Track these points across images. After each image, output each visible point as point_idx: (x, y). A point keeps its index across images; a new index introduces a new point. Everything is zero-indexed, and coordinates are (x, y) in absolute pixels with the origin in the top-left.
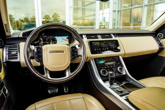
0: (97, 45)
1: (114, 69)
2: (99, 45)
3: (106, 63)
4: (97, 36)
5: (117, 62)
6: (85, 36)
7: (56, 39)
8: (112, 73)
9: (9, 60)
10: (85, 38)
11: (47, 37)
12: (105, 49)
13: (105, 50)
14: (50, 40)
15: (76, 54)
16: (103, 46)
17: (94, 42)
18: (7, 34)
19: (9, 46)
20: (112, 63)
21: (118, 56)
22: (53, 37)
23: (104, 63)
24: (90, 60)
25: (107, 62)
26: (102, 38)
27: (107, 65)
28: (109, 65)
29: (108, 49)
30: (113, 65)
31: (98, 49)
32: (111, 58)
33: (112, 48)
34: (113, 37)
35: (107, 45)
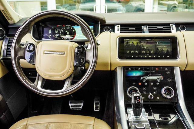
0: (133, 44)
1: (155, 88)
2: (137, 44)
3: (144, 77)
4: (141, 28)
5: (165, 77)
6: (118, 26)
7: (74, 29)
8: (139, 97)
9: (6, 56)
10: (118, 30)
11: (62, 26)
13: (147, 53)
14: (66, 31)
15: (82, 58)
16: (143, 46)
17: (128, 40)
18: (10, 22)
19: (10, 38)
20: (155, 78)
21: (173, 67)
22: (71, 27)
23: (140, 77)
24: (116, 68)
25: (146, 75)
26: (150, 32)
27: (144, 81)
28: (147, 81)
30: (155, 82)
31: (132, 52)
32: (157, 69)
33: (162, 51)
34: (172, 31)
35: (153, 46)
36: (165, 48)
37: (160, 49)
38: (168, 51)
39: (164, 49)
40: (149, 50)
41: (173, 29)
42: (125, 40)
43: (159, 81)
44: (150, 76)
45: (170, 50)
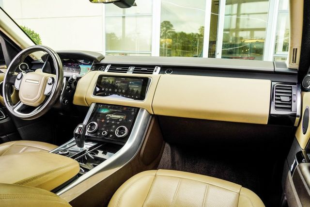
0: (109, 82)
2: (113, 82)
3: (110, 115)
4: (128, 68)
10: (107, 69)
12: (120, 91)
13: (118, 92)
17: (107, 78)
20: (119, 117)
22: (77, 66)
23: (105, 114)
25: (111, 113)
26: (133, 73)
27: (108, 118)
28: (111, 119)
29: (124, 91)
30: (118, 120)
31: (107, 89)
32: (125, 109)
33: (133, 91)
34: (154, 73)
35: (125, 85)
36: (136, 88)
37: (131, 89)
38: (137, 91)
39: (134, 89)
40: (121, 89)
41: (155, 71)
42: (103, 77)
43: (120, 120)
44: (115, 114)
45: (140, 91)
